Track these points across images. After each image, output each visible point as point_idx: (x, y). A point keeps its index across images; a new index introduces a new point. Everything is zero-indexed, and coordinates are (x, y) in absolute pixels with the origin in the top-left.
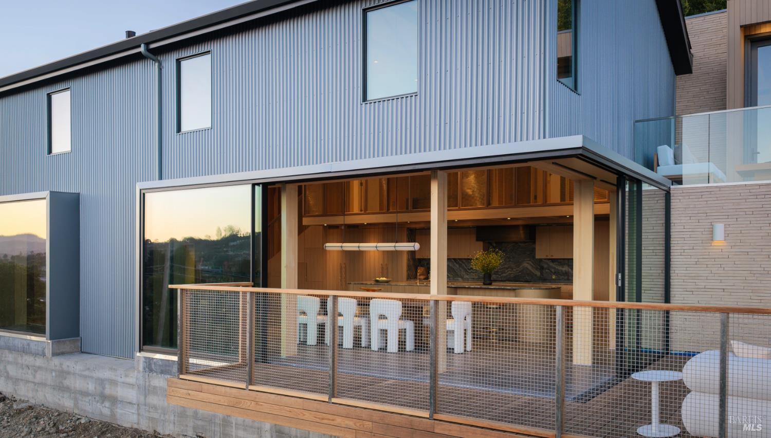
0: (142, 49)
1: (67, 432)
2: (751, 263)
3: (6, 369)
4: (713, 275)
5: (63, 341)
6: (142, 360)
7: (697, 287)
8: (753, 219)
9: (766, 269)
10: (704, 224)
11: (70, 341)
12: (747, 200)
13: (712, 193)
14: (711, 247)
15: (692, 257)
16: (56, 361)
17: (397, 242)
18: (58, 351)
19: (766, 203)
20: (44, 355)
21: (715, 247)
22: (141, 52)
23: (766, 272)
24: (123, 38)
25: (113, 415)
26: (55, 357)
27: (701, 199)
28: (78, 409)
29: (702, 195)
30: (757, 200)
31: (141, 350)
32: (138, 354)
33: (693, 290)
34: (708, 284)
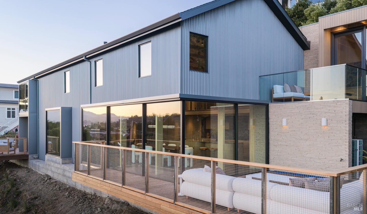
0: (84, 58)
1: (62, 190)
2: (296, 135)
3: (51, 168)
4: (283, 139)
5: (66, 159)
6: (82, 166)
7: (278, 144)
8: (297, 117)
9: (301, 138)
10: (280, 118)
11: (68, 159)
12: (295, 109)
13: (283, 106)
14: (283, 128)
15: (276, 132)
16: (63, 166)
17: (168, 125)
18: (64, 163)
19: (301, 110)
20: (60, 164)
21: (284, 128)
22: (84, 59)
23: (301, 139)
24: (103, 44)
25: (75, 185)
26: (63, 164)
27: (279, 109)
28: (68, 183)
29: (279, 107)
30: (298, 109)
31: (82, 163)
32: (81, 164)
33: (277, 145)
34: (282, 143)
